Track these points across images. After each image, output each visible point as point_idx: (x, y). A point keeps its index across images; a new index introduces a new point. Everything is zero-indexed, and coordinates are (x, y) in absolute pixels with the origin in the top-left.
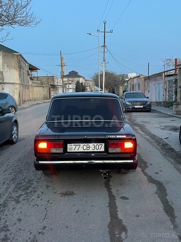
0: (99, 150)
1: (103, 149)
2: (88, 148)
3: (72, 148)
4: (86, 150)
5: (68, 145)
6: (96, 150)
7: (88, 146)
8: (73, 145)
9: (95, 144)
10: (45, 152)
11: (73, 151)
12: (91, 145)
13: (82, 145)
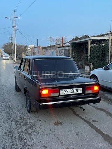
0: (79, 93)
1: (81, 92)
2: (73, 92)
3: (63, 92)
4: (72, 93)
5: (61, 90)
6: (77, 93)
7: (73, 90)
8: (64, 90)
9: (77, 89)
10: (47, 96)
11: (64, 94)
12: (75, 89)
13: (69, 90)
